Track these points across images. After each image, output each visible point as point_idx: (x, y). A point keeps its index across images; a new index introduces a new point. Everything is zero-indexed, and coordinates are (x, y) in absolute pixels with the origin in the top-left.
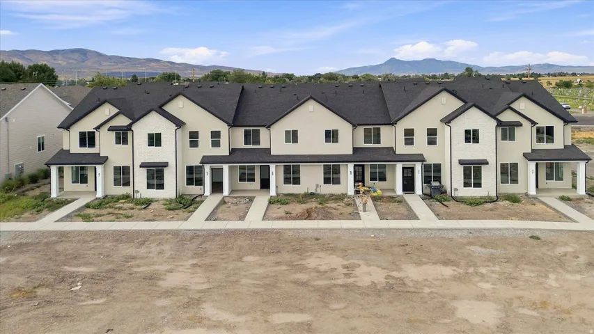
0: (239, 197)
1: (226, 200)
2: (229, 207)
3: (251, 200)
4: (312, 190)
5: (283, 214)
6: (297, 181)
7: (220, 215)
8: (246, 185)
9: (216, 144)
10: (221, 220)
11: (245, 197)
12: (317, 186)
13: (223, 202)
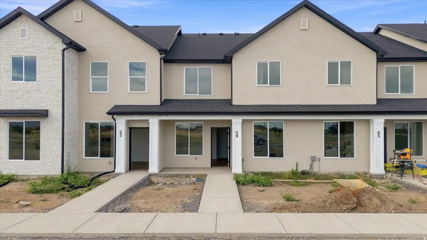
0: (177, 176)
1: (154, 179)
2: (159, 189)
3: (201, 179)
4: (304, 166)
5: (282, 201)
6: (277, 152)
7: (140, 203)
8: (188, 159)
9: (138, 85)
10: (140, 210)
11: (187, 176)
12: (313, 159)
13: (148, 182)
